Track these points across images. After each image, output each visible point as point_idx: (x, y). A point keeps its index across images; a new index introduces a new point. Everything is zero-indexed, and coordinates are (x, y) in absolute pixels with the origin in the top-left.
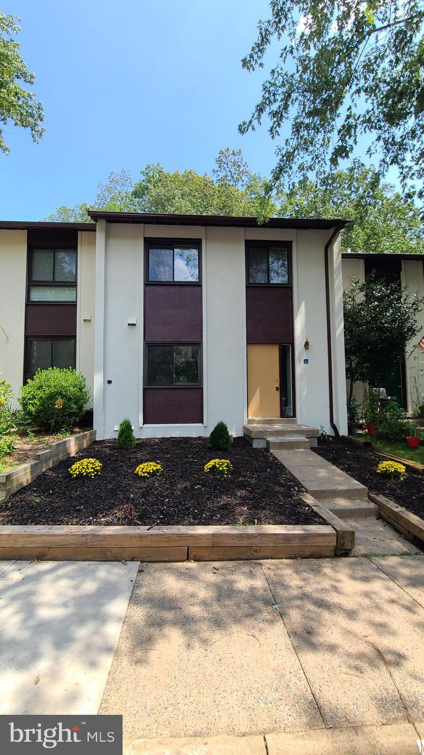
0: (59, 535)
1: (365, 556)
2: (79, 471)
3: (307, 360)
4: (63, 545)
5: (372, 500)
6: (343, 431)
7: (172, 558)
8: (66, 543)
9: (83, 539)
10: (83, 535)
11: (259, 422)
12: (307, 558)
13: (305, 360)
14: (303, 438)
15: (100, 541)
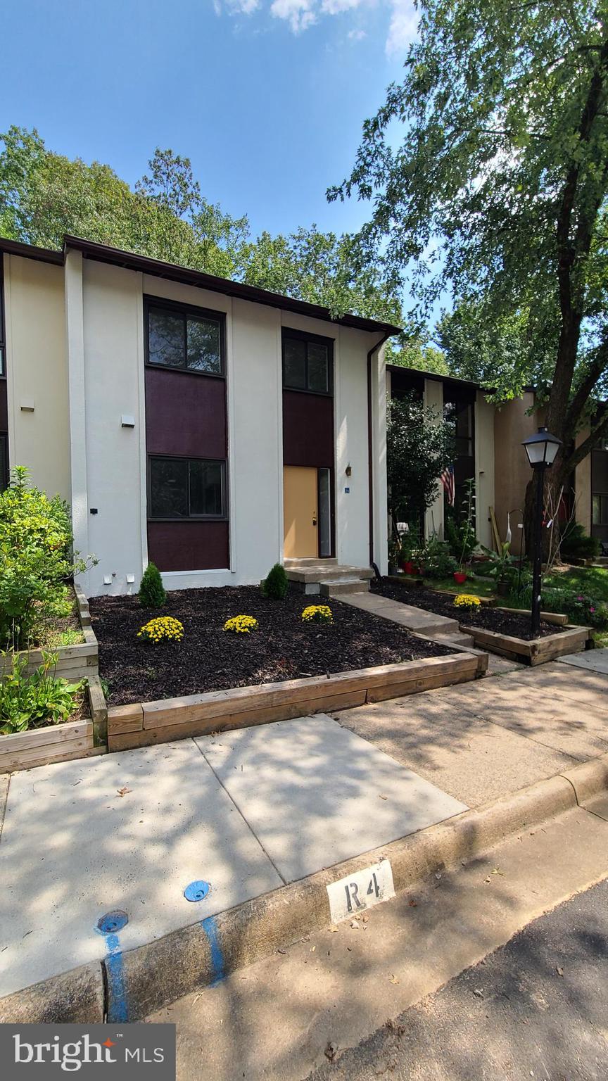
0: (243, 698)
1: (494, 675)
2: (161, 634)
3: (348, 489)
4: (247, 709)
5: (463, 631)
6: (384, 572)
7: (353, 704)
8: (251, 706)
9: (269, 697)
10: (269, 694)
11: (297, 564)
12: (456, 684)
13: (346, 489)
14: (357, 580)
15: (286, 697)
